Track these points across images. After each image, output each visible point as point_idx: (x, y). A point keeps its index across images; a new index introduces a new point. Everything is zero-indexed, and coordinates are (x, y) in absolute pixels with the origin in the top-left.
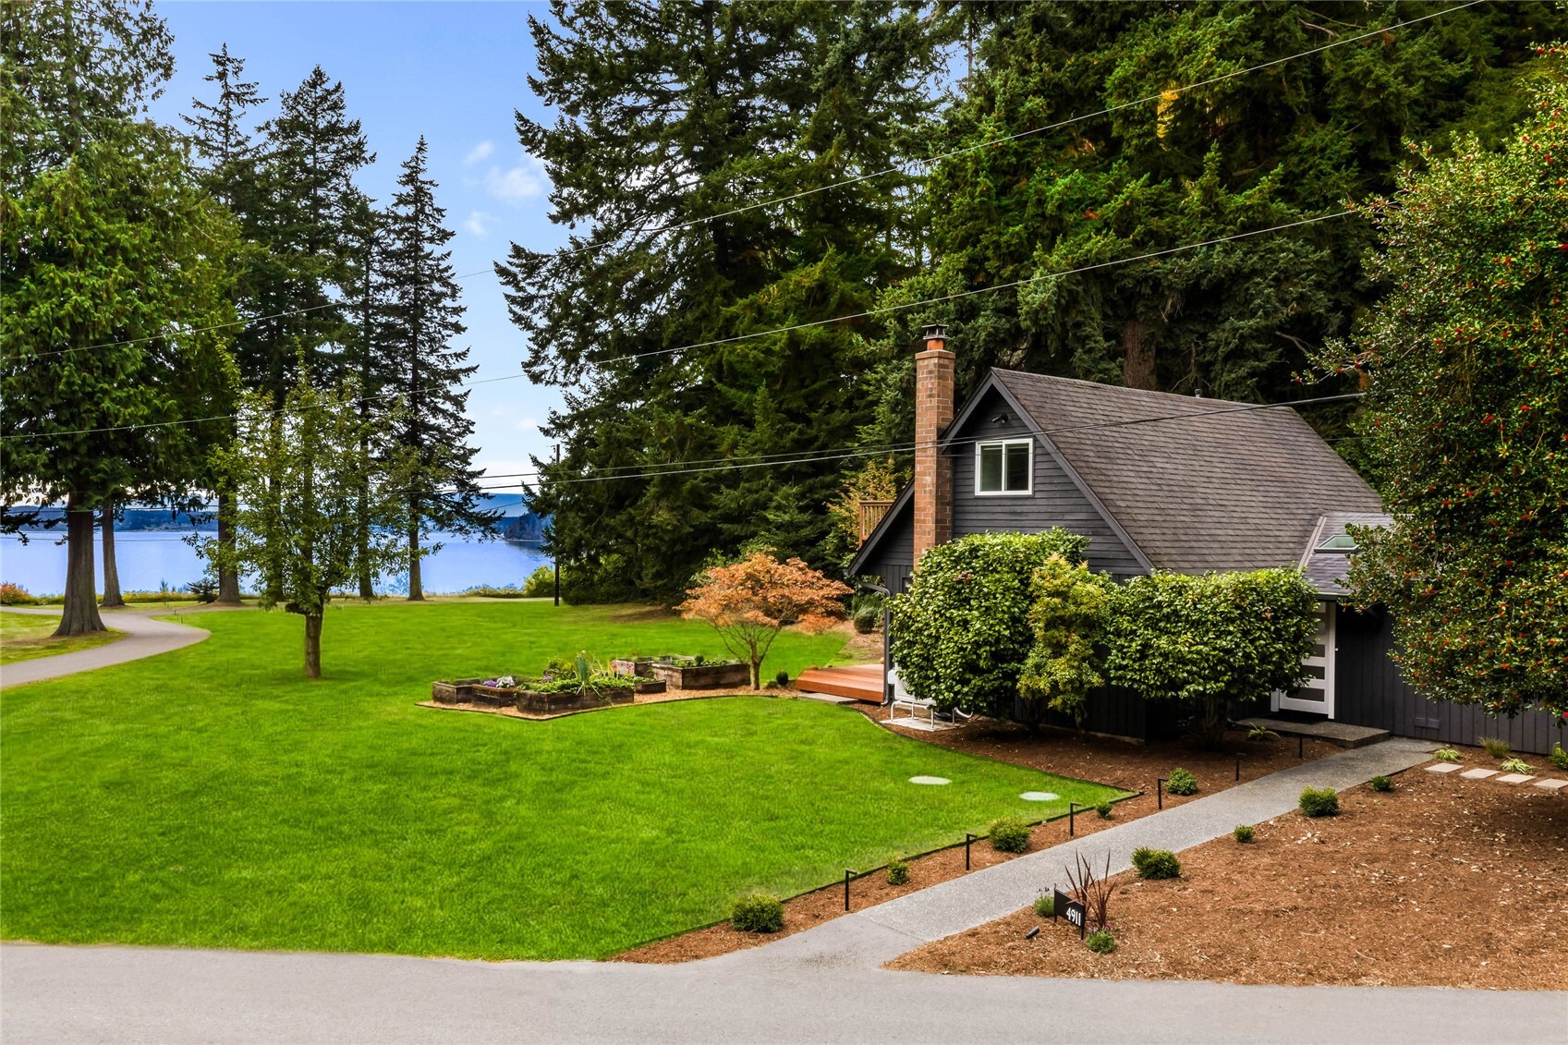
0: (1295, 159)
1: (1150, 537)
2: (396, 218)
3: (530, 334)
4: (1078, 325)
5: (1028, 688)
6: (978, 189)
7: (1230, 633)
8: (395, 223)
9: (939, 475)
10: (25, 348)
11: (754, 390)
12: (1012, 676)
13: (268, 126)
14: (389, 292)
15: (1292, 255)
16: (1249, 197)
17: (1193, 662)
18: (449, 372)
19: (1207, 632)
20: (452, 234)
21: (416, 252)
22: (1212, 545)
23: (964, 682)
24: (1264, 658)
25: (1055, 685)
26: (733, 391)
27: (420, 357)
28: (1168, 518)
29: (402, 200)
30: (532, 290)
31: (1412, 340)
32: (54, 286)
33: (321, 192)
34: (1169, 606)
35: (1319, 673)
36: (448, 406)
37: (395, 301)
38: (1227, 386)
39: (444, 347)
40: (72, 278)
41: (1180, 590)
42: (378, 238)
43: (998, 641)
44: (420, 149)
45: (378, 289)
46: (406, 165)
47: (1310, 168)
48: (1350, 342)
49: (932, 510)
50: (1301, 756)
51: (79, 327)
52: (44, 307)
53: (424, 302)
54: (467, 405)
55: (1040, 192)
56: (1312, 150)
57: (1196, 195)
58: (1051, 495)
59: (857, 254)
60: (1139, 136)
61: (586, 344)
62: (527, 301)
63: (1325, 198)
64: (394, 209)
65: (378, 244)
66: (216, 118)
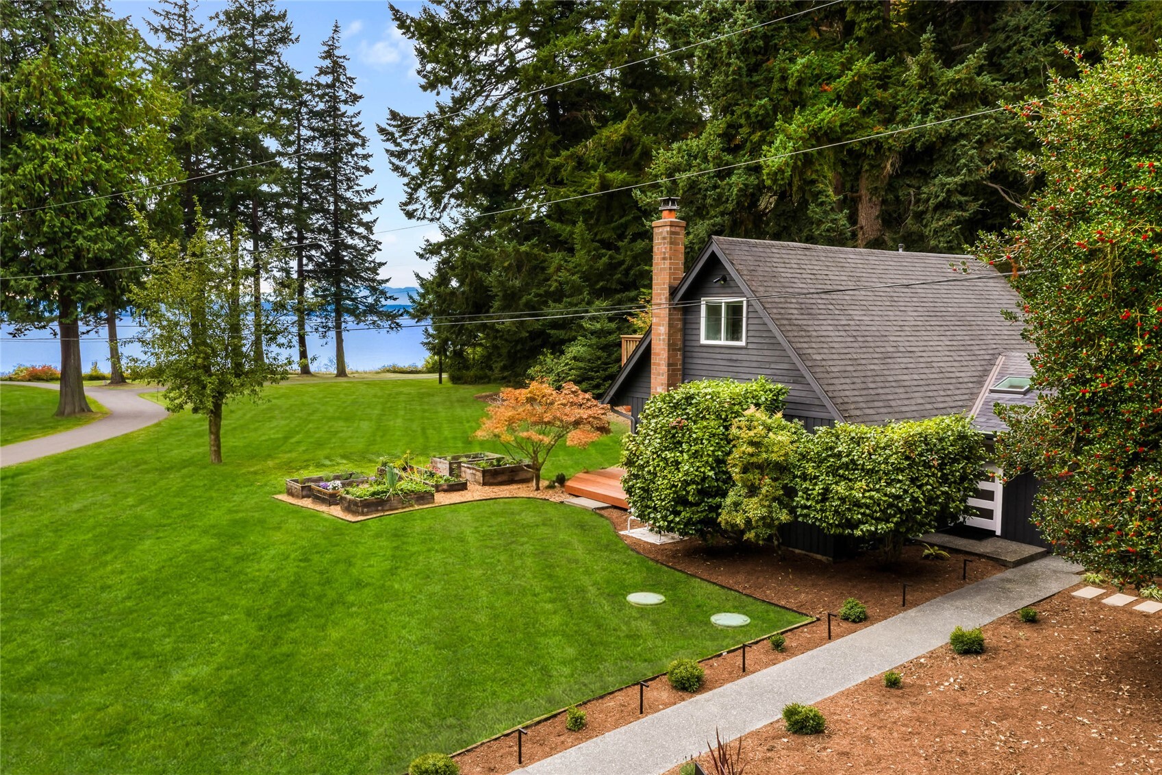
0: (1002, 36)
1: (841, 387)
2: (319, 85)
3: (406, 180)
4: (813, 182)
5: (727, 523)
6: (731, 69)
7: (900, 481)
8: (319, 89)
9: (671, 326)
10: (16, 199)
11: (574, 223)
12: (716, 508)
13: (217, 16)
14: (315, 143)
15: (993, 121)
16: (959, 71)
17: (867, 507)
18: (361, 204)
19: (880, 479)
20: (361, 97)
21: (334, 111)
22: (898, 390)
23: (677, 513)
24: (930, 501)
25: (748, 522)
26: (558, 225)
27: (339, 192)
28: (859, 368)
29: (323, 72)
30: (406, 146)
31: (1058, 236)
32: (36, 151)
33: (259, 67)
34: (847, 456)
35: (989, 495)
36: (361, 230)
37: (320, 150)
38: (936, 232)
39: (358, 185)
40: (49, 144)
41: (858, 441)
42: (306, 101)
43: (704, 479)
44: (335, 31)
45: (307, 140)
46: (324, 44)
47: (1015, 44)
48: (1003, 235)
49: (664, 355)
50: (964, 578)
51: (57, 183)
52: (29, 167)
53: (341, 150)
54: (375, 229)
55: (783, 70)
56: (1017, 29)
57: (915, 69)
58: (759, 346)
59: (656, 113)
60: (868, 20)
61: (450, 187)
62: (402, 155)
63: (1025, 69)
64: (317, 78)
65: (306, 106)
66: (177, 11)
